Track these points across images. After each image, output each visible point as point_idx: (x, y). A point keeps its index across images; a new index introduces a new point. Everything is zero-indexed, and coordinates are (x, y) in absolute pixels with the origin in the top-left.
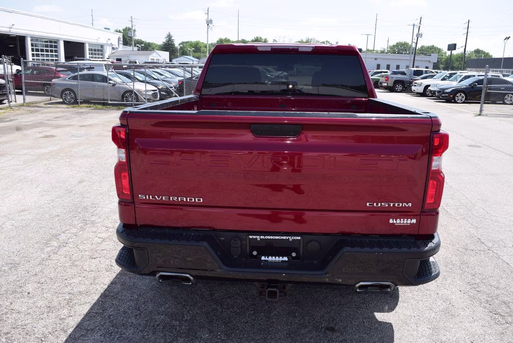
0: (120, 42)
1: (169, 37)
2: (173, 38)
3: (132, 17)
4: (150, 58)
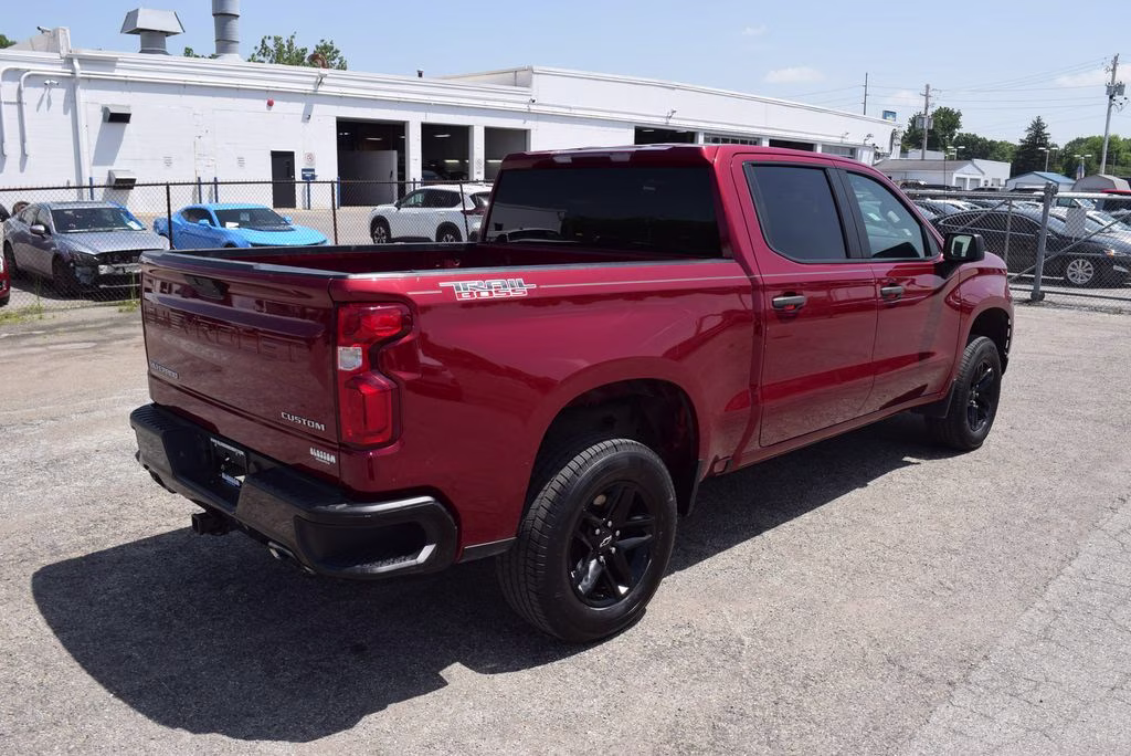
0: (895, 141)
1: (1038, 127)
2: (1046, 131)
3: (928, 87)
4: (955, 176)
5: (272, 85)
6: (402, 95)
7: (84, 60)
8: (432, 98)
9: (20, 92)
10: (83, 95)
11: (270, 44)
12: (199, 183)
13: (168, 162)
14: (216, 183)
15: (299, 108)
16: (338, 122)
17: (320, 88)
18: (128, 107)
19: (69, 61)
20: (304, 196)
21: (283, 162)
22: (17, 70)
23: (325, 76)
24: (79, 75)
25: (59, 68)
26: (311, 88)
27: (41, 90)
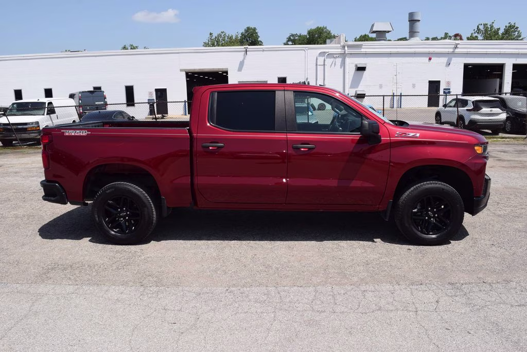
5: (431, 50)
6: (502, 50)
7: (349, 46)
8: (520, 51)
9: (324, 60)
10: (348, 60)
11: (481, 27)
12: (393, 96)
13: (381, 86)
14: (401, 96)
15: (444, 60)
16: (464, 66)
17: (456, 50)
18: (366, 64)
19: (344, 47)
20: (444, 101)
21: (434, 86)
22: (324, 52)
23: (459, 44)
24: (346, 52)
25: (340, 50)
26: (452, 50)
27: (332, 59)
